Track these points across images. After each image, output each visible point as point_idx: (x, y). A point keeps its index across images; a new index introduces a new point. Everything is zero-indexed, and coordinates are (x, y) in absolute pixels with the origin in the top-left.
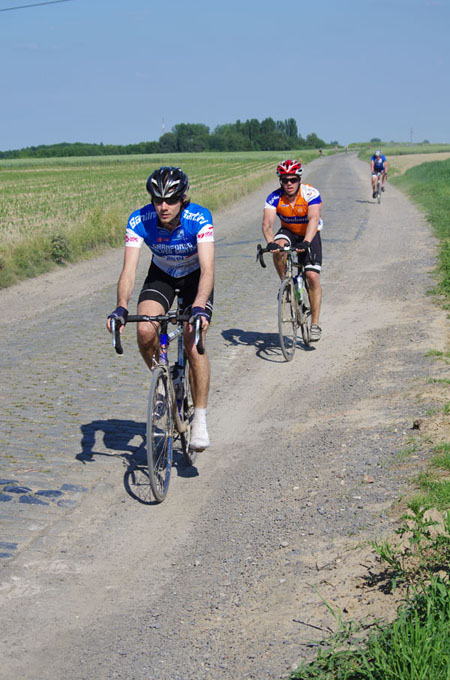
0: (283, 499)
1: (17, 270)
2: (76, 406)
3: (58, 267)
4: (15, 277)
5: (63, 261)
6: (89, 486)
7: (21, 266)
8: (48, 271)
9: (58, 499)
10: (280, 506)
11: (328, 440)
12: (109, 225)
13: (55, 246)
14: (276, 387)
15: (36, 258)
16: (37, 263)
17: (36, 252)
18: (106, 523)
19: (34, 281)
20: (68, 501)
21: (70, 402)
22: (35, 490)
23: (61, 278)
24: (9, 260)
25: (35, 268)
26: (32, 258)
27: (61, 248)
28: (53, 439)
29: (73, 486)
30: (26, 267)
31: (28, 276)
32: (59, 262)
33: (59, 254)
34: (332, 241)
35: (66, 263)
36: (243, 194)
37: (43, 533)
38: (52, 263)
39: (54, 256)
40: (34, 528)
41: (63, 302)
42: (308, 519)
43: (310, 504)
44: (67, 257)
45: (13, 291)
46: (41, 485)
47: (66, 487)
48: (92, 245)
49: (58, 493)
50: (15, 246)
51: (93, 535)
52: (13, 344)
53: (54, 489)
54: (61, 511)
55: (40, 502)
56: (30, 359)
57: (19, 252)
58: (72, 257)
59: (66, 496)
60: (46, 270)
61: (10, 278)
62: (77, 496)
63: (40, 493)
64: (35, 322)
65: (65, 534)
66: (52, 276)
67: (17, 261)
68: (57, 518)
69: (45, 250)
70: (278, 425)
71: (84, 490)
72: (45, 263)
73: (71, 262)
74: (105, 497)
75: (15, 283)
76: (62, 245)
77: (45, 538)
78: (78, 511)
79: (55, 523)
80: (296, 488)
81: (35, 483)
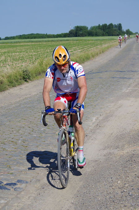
0: (114, 187)
1: (9, 84)
2: (27, 143)
3: (25, 83)
4: (8, 87)
5: (27, 80)
6: (29, 180)
7: (10, 82)
8: (21, 84)
9: (14, 187)
10: (112, 191)
11: (133, 159)
13: (24, 74)
14: (112, 134)
15: (16, 79)
16: (17, 81)
17: (16, 77)
18: (35, 198)
19: (15, 88)
20: (19, 188)
21: (24, 141)
22: (5, 183)
23: (26, 87)
24: (5, 80)
25: (16, 83)
26: (15, 79)
27: (26, 75)
28: (15, 158)
29: (22, 181)
30: (12, 83)
31: (13, 86)
32: (26, 81)
33: (26, 77)
34: (135, 71)
35: (29, 81)
36: (100, 53)
37: (6, 204)
38: (23, 81)
39: (24, 78)
40: (2, 201)
41: (26, 97)
42: (124, 198)
43: (125, 190)
44: (29, 78)
45: (7, 92)
46: (8, 180)
47: (19, 181)
48: (40, 74)
49: (15, 184)
50: (8, 75)
51: (29, 205)
52: (4, 115)
53: (14, 182)
54: (15, 193)
55: (7, 189)
56: (10, 122)
57: (9, 77)
58: (31, 78)
59: (18, 185)
60: (20, 84)
61: (5, 87)
62: (23, 185)
63: (7, 184)
64: (14, 106)
65: (16, 204)
66: (23, 86)
67: (8, 80)
68: (13, 196)
69: (20, 76)
70: (112, 151)
71: (27, 182)
72: (20, 81)
73: (31, 80)
74: (36, 186)
75: (7, 89)
76: (27, 74)
77: (7, 207)
78: (23, 193)
79: (12, 199)
80: (119, 182)
81: (6, 179)
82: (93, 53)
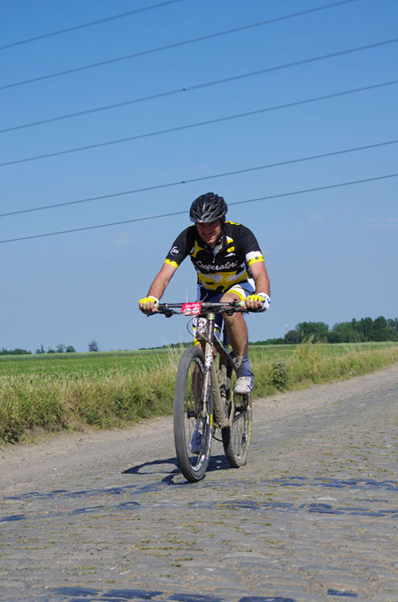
3: (278, 393)
5: (281, 387)
8: (273, 394)
12: (312, 362)
13: (276, 373)
15: (263, 381)
17: (262, 376)
23: (284, 399)
25: (263, 389)
27: (281, 375)
32: (278, 388)
33: (279, 381)
35: (284, 390)
38: (274, 388)
39: (275, 382)
44: (282, 384)
48: (300, 380)
58: (288, 385)
60: (270, 394)
66: (277, 398)
69: (269, 375)
72: (268, 387)
73: (288, 389)
76: (282, 373)
82: (385, 356)
